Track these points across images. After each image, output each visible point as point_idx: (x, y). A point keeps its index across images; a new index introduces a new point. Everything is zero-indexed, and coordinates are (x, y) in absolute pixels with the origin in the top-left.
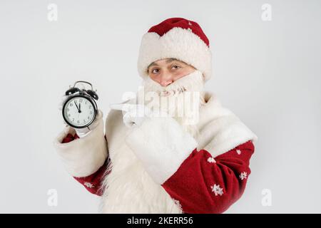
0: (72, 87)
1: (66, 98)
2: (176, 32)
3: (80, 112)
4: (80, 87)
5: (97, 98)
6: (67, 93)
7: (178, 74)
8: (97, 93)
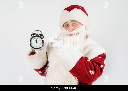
0: (33, 33)
1: (31, 37)
2: (75, 10)
3: (37, 42)
4: (37, 33)
5: (43, 37)
6: (32, 35)
7: (76, 27)
8: (43, 35)
